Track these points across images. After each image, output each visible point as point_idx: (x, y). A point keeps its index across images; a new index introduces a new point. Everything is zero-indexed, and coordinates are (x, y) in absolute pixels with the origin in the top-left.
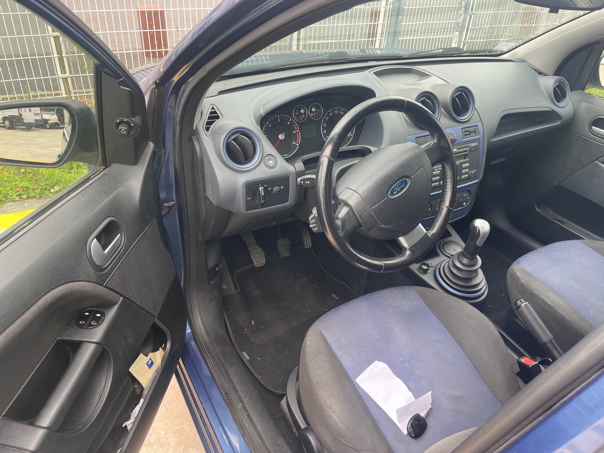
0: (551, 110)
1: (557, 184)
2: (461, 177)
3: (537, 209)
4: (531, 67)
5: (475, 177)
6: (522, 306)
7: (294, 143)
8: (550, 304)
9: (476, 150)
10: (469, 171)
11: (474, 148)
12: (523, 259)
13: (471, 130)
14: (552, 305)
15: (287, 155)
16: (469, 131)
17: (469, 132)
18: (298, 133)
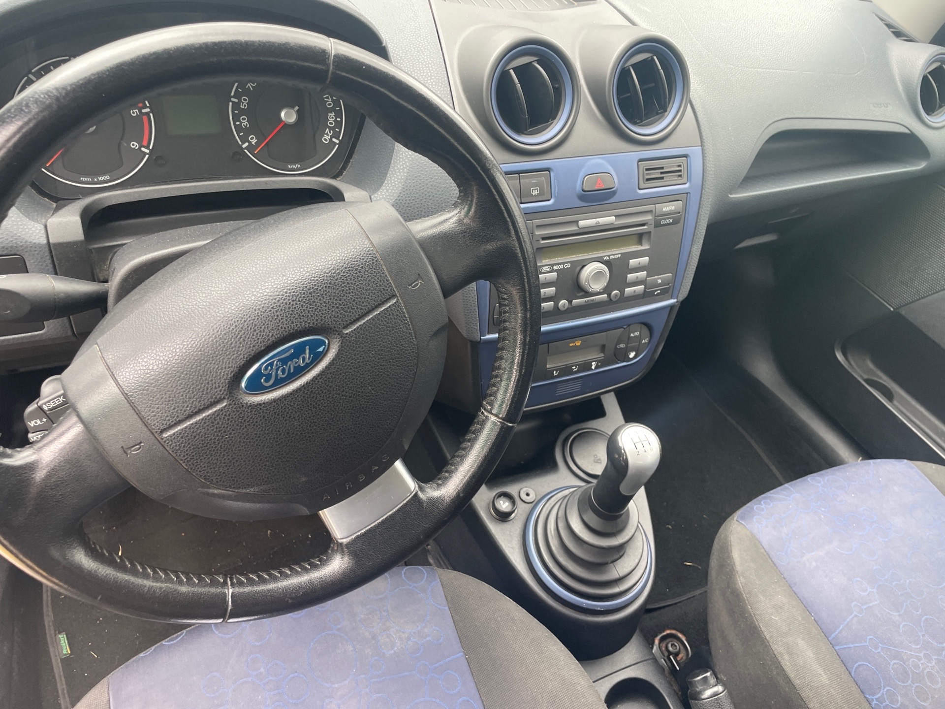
0: (907, 131)
1: (892, 309)
2: (622, 292)
3: (840, 356)
4: (877, 16)
5: (665, 293)
6: (703, 697)
7: (135, 145)
8: (792, 675)
9: (676, 222)
10: (648, 276)
11: (668, 218)
12: (763, 506)
13: (668, 167)
14: (797, 682)
15: (107, 177)
16: (662, 168)
17: (662, 173)
18: (145, 118)
